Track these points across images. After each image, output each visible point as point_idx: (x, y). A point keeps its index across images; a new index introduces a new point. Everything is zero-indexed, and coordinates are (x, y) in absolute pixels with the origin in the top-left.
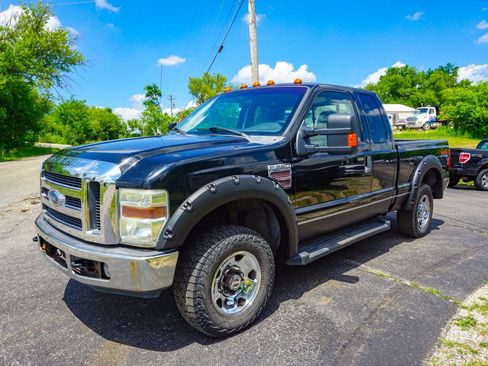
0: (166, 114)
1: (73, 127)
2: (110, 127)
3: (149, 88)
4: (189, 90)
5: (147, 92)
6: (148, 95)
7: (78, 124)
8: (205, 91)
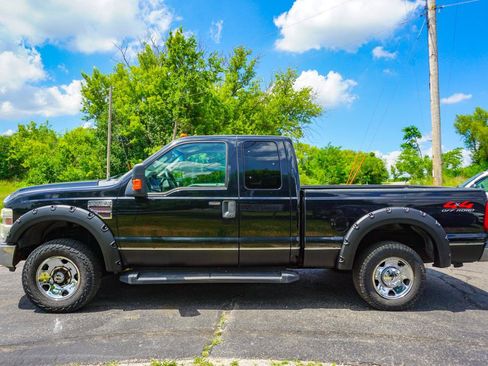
0: (427, 157)
1: (328, 171)
2: (372, 171)
3: (408, 130)
4: (455, 130)
5: (405, 134)
6: (406, 138)
7: (332, 168)
8: (475, 129)
